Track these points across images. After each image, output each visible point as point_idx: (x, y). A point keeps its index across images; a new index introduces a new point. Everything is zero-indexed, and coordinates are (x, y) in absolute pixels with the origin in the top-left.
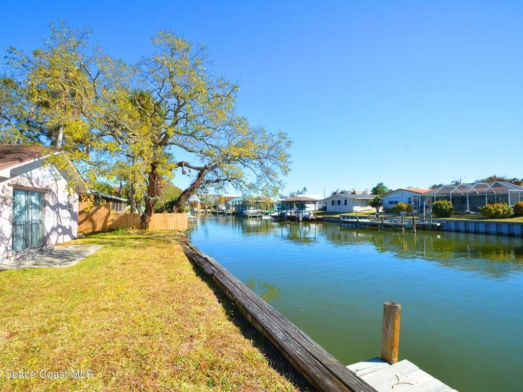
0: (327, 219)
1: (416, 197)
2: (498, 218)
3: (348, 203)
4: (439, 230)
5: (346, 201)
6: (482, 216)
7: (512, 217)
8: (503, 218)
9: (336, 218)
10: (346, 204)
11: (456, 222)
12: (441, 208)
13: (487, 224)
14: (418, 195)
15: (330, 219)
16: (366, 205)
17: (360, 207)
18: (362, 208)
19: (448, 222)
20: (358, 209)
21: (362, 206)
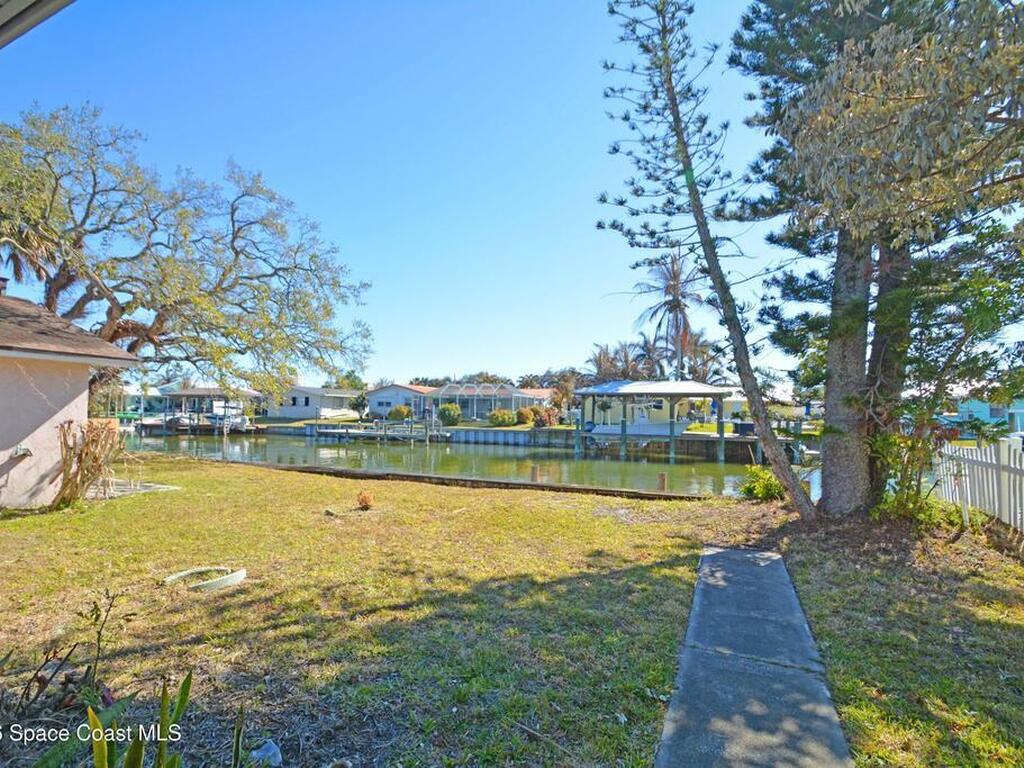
0: (276, 430)
1: (416, 397)
2: (505, 426)
3: (310, 402)
4: (448, 441)
5: (307, 400)
6: (488, 424)
7: (515, 425)
8: (508, 426)
9: (295, 428)
10: (307, 403)
11: (467, 431)
12: (449, 414)
13: (496, 432)
14: (419, 395)
15: (283, 430)
16: (341, 406)
17: (329, 410)
18: (335, 411)
19: (457, 431)
20: (327, 413)
21: (333, 409)
